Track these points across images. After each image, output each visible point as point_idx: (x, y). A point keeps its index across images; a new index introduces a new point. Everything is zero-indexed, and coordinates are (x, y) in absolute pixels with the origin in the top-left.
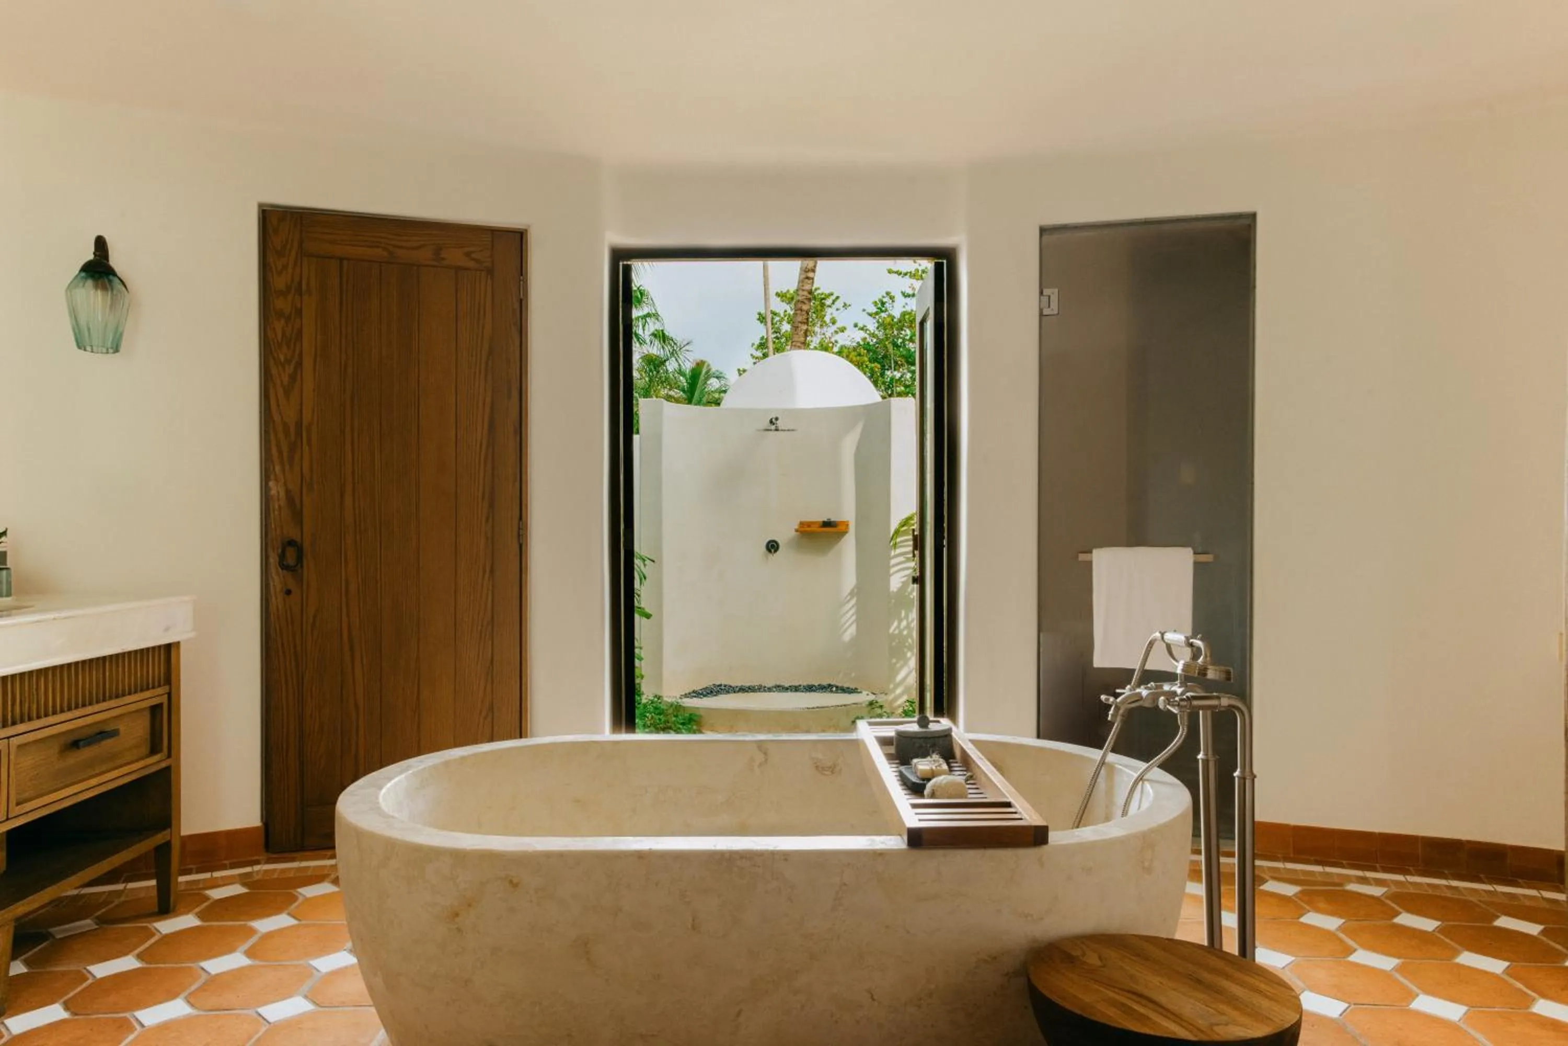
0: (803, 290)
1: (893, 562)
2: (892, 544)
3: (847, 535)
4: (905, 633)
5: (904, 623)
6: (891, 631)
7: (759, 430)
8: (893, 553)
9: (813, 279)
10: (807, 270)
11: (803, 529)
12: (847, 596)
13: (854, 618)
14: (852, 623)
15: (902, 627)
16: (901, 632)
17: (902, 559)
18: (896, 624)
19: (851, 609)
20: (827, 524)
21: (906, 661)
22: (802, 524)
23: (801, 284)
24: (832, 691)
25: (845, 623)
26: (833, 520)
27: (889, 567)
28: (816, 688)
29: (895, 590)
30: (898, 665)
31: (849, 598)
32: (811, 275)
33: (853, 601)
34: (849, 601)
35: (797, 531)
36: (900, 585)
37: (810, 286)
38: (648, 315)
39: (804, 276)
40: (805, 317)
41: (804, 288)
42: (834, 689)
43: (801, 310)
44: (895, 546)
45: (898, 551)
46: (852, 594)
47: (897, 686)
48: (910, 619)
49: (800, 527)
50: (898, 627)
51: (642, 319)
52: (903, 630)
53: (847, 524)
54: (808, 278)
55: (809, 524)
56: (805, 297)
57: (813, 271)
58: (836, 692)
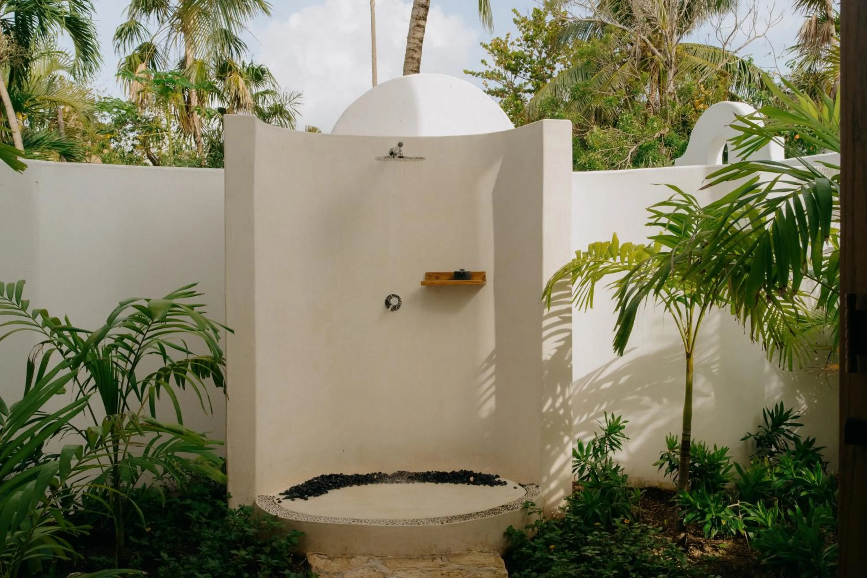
0: (414, 38)
1: (546, 323)
2: (544, 300)
3: (484, 287)
4: (561, 412)
5: (560, 400)
6: (545, 409)
7: (379, 159)
8: (546, 312)
9: (424, 27)
10: (418, 18)
11: (429, 281)
12: (484, 363)
13: (493, 389)
14: (491, 396)
15: (558, 404)
16: (557, 410)
17: (556, 319)
18: (550, 402)
19: (488, 379)
20: (460, 275)
21: (563, 449)
22: (429, 276)
23: (412, 32)
24: (469, 483)
25: (482, 396)
26: (466, 270)
27: (541, 330)
28: (449, 477)
29: (549, 358)
30: (554, 453)
31: (485, 365)
32: (421, 23)
33: (492, 369)
34: (486, 369)
35: (423, 284)
36: (554, 352)
37: (421, 33)
38: (267, 92)
39: (415, 24)
40: (416, 65)
41: (415, 36)
42: (472, 479)
43: (413, 58)
44: (549, 303)
45: (553, 309)
46: (490, 360)
47: (551, 479)
48: (567, 396)
49: (426, 279)
50: (553, 405)
51: (262, 95)
52: (560, 408)
53: (482, 276)
54: (419, 26)
55: (437, 276)
56: (415, 45)
57: (425, 19)
58: (474, 483)
